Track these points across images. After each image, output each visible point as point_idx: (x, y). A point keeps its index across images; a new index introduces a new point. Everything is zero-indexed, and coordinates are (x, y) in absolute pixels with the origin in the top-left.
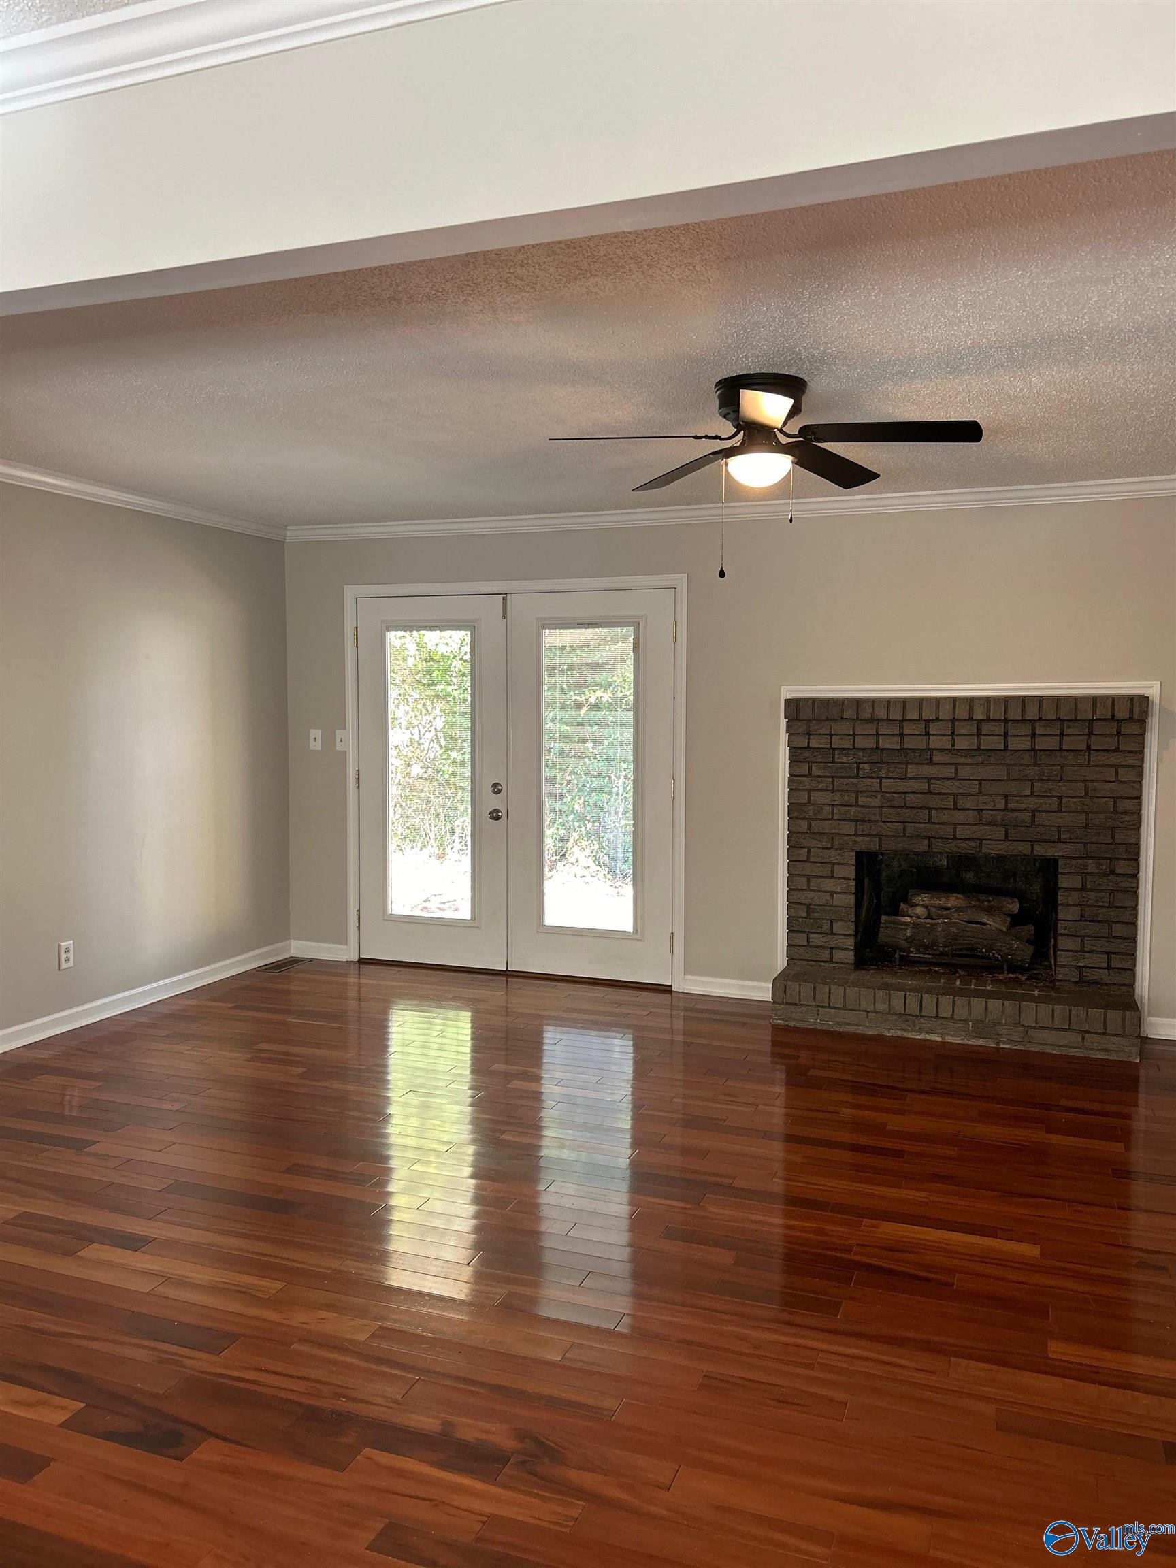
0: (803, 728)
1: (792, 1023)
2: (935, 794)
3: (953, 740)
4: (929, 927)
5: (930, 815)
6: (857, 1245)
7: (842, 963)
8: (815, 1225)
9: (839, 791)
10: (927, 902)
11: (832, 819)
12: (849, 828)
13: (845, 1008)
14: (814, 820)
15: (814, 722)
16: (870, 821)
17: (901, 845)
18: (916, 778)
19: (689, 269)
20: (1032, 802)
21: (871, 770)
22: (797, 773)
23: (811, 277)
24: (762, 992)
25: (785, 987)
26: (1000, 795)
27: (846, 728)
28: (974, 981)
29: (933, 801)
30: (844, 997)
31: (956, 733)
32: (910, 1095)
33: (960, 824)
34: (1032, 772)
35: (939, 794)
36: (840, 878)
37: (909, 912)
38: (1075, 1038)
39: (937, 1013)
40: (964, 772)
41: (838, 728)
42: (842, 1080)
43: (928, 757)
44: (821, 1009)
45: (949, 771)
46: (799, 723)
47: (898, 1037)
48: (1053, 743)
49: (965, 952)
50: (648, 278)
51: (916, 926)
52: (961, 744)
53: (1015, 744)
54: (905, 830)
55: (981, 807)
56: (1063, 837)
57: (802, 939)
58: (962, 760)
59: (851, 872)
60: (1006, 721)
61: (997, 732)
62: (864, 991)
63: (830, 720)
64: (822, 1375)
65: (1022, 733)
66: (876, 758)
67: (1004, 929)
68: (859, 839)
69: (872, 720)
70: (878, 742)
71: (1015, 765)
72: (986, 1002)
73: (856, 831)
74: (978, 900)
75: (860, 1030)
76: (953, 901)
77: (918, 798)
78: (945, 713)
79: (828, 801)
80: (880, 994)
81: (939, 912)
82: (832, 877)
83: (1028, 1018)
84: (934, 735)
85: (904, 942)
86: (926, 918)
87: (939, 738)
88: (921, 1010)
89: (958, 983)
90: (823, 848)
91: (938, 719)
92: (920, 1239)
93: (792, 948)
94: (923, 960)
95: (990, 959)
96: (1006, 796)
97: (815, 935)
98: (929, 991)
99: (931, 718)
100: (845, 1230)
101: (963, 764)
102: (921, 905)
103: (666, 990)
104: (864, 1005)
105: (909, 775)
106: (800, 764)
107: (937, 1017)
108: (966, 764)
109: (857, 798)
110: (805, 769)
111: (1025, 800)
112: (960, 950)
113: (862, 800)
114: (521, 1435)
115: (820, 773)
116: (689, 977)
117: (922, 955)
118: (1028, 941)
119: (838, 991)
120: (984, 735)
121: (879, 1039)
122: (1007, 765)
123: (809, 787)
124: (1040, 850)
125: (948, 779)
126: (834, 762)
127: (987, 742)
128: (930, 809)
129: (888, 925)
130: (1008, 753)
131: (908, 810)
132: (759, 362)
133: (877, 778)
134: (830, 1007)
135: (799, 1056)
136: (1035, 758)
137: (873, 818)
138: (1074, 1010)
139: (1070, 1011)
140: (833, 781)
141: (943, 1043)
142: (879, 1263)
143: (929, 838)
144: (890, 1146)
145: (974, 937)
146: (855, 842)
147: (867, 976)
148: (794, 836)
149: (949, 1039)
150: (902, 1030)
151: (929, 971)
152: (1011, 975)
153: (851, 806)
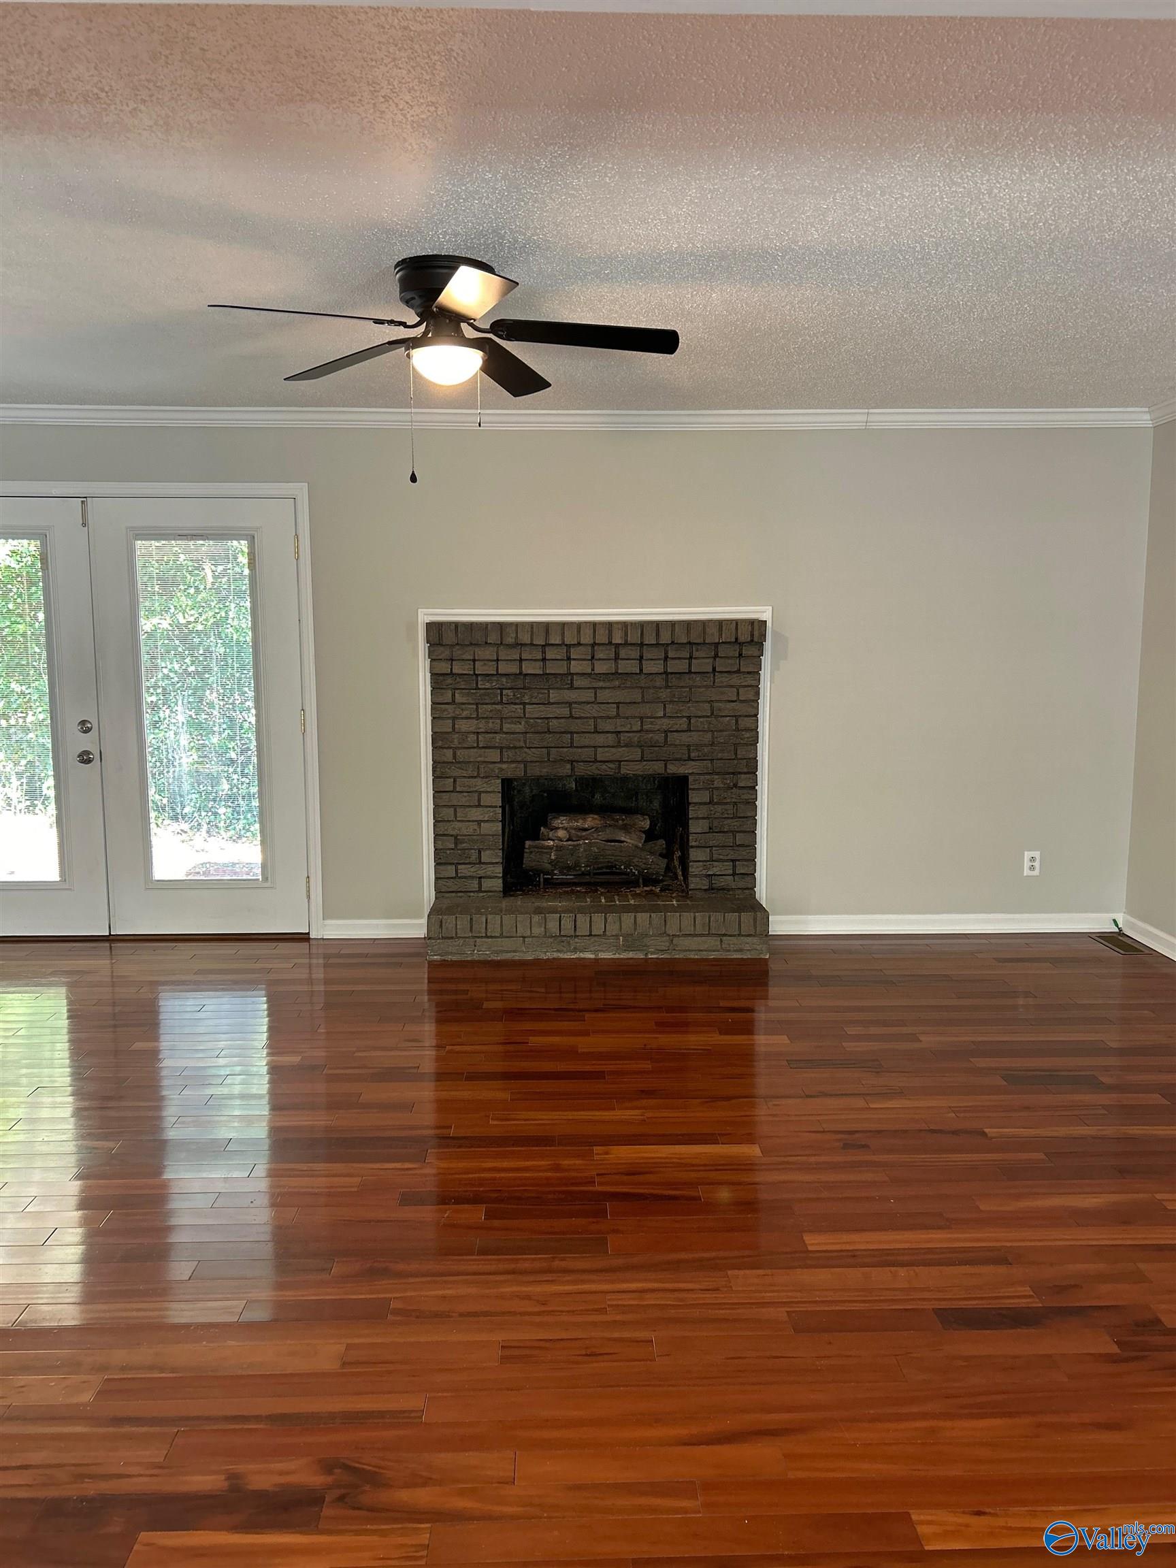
0: (446, 653)
1: (449, 958)
2: (576, 718)
3: (593, 665)
4: (572, 849)
5: (572, 739)
6: (597, 1175)
7: (491, 892)
8: (549, 1163)
9: (483, 718)
10: (566, 825)
11: (478, 747)
12: (494, 755)
13: (502, 936)
14: (459, 748)
15: (457, 647)
16: (515, 748)
17: (545, 770)
18: (558, 703)
19: (429, 111)
20: (665, 723)
21: (514, 695)
22: (440, 700)
23: (556, 144)
24: (416, 928)
25: (441, 922)
26: (635, 717)
27: (489, 653)
28: (616, 897)
29: (575, 726)
30: (502, 925)
31: (596, 657)
32: (587, 1015)
33: (600, 747)
34: (664, 694)
35: (580, 718)
36: (487, 807)
37: (550, 835)
38: (712, 942)
39: (591, 931)
40: (603, 696)
41: (482, 653)
42: (519, 1009)
43: (569, 682)
44: (478, 940)
45: (588, 696)
46: (442, 649)
47: (554, 959)
48: (682, 666)
49: (604, 870)
50: (378, 114)
51: (559, 848)
52: (601, 668)
53: (649, 667)
54: (548, 754)
55: (619, 729)
56: (693, 755)
57: (450, 871)
58: (601, 684)
59: (497, 800)
60: (642, 645)
61: (633, 657)
62: (520, 917)
63: (475, 644)
64: (618, 1318)
65: (656, 657)
66: (519, 683)
67: (640, 845)
68: (504, 766)
69: (518, 645)
70: (521, 667)
71: (649, 688)
72: (635, 917)
73: (501, 758)
74: (613, 820)
75: (517, 956)
76: (590, 821)
77: (560, 723)
78: (586, 638)
79: (472, 729)
80: (536, 918)
81: (579, 833)
82: (479, 806)
83: (672, 929)
84: (574, 659)
85: (547, 865)
86: (567, 841)
87: (581, 662)
88: (575, 930)
89: (603, 901)
90: (469, 777)
91: (579, 644)
92: (653, 1158)
93: (440, 881)
94: (565, 881)
95: (628, 874)
96: (641, 718)
97: (463, 866)
98: (581, 911)
99: (572, 643)
100: (581, 1162)
101: (602, 688)
102: (562, 828)
103: (304, 938)
104: (520, 931)
105: (551, 701)
106: (443, 691)
107: (591, 935)
108: (605, 688)
109: (501, 725)
110: (448, 697)
111: (659, 721)
112: (599, 869)
113: (506, 727)
114: (328, 1467)
115: (464, 700)
116: (328, 922)
117: (564, 877)
118: (661, 855)
119: (495, 920)
120: (622, 659)
121: (537, 963)
122: (641, 688)
123: (453, 715)
124: (673, 769)
125: (588, 703)
126: (477, 688)
127: (624, 666)
128: (572, 733)
129: (532, 850)
130: (643, 676)
131: (551, 736)
132: (456, 241)
133: (521, 704)
134: (487, 937)
135: (468, 990)
136: (667, 681)
137: (518, 744)
138: (714, 916)
139: (710, 917)
140: (477, 709)
141: (596, 960)
142: (627, 1190)
143: (572, 762)
144: (588, 1068)
145: (613, 855)
146: (501, 770)
147: (519, 901)
148: (439, 766)
149: (602, 955)
150: (558, 951)
151: (572, 892)
152: (646, 888)
153: (496, 733)
